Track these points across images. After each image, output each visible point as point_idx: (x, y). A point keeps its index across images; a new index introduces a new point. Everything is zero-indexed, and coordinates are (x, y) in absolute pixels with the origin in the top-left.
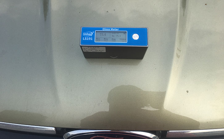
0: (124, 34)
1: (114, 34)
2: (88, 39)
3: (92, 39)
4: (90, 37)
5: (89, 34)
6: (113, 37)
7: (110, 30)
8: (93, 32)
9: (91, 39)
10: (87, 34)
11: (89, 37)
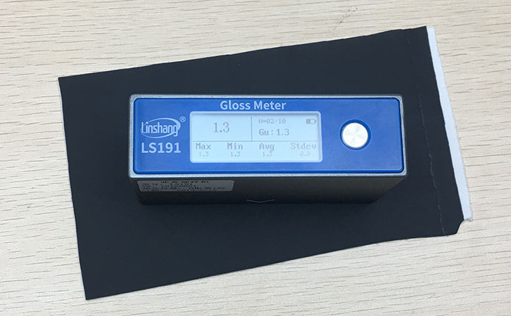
0: (308, 122)
1: (265, 126)
2: (161, 151)
3: (178, 151)
4: (172, 139)
5: (167, 128)
6: (264, 138)
7: (252, 109)
8: (183, 119)
9: (175, 149)
10: (157, 129)
11: (165, 141)
